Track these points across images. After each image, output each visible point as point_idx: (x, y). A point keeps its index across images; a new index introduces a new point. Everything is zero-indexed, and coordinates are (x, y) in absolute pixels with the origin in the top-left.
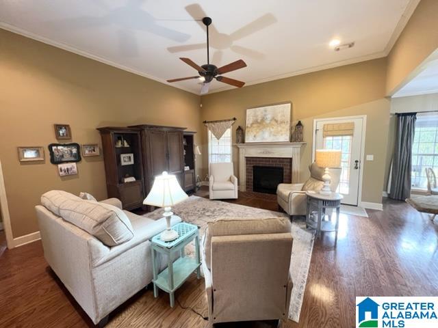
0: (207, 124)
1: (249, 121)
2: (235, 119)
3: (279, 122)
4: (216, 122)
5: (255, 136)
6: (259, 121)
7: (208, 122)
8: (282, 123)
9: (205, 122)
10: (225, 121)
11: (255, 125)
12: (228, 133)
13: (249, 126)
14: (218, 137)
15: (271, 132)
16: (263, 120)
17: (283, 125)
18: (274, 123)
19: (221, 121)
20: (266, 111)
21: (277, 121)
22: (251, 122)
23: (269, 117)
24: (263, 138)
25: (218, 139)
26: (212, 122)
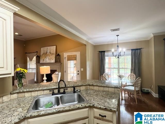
0: (27, 54)
1: (42, 53)
2: (37, 52)
3: (52, 54)
4: (30, 53)
5: (43, 60)
6: (45, 53)
7: (27, 53)
8: (53, 54)
9: (26, 53)
10: (34, 53)
11: (43, 55)
12: (35, 58)
13: (42, 55)
14: (31, 60)
15: (49, 58)
16: (46, 53)
17: (53, 55)
18: (50, 54)
19: (32, 53)
20: (47, 49)
21: (51, 53)
22: (42, 54)
23: (49, 51)
24: (46, 61)
25: (31, 61)
26: (29, 53)
